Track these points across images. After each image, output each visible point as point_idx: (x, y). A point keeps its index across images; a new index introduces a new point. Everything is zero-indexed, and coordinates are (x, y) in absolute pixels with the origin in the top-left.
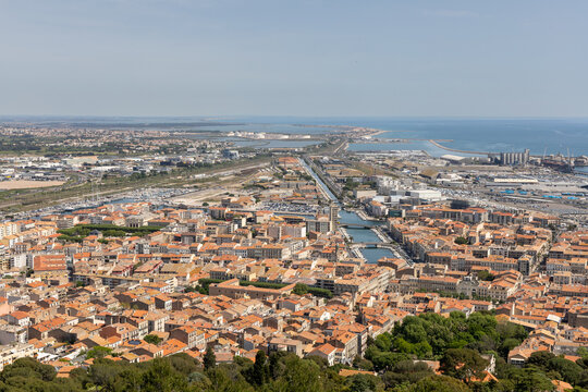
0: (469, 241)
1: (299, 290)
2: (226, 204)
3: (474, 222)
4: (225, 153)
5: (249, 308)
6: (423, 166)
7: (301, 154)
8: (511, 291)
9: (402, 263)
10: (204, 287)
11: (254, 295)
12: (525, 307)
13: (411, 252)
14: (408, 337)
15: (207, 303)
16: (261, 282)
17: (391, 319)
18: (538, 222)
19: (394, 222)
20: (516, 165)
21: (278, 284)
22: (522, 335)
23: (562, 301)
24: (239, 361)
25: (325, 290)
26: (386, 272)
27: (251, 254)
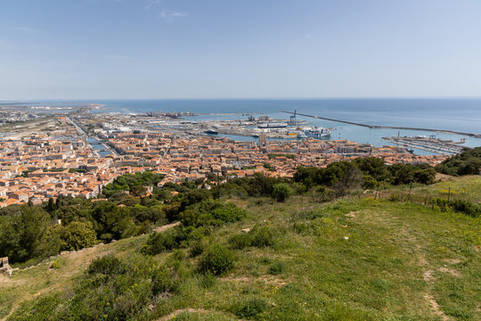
0: (141, 145)
1: (71, 171)
2: (33, 138)
3: (142, 138)
4: (30, 116)
5: (49, 181)
6: (121, 118)
7: (68, 115)
8: (158, 162)
9: (115, 156)
10: (25, 174)
11: (50, 175)
12: (163, 167)
13: (119, 151)
14: (119, 184)
15: (27, 181)
16: (53, 170)
17: (112, 178)
18: (166, 137)
19: (111, 140)
20: (157, 117)
21: (61, 169)
22: (162, 177)
23: (175, 164)
24: (44, 203)
25: (83, 170)
26: (109, 160)
27: (48, 158)
